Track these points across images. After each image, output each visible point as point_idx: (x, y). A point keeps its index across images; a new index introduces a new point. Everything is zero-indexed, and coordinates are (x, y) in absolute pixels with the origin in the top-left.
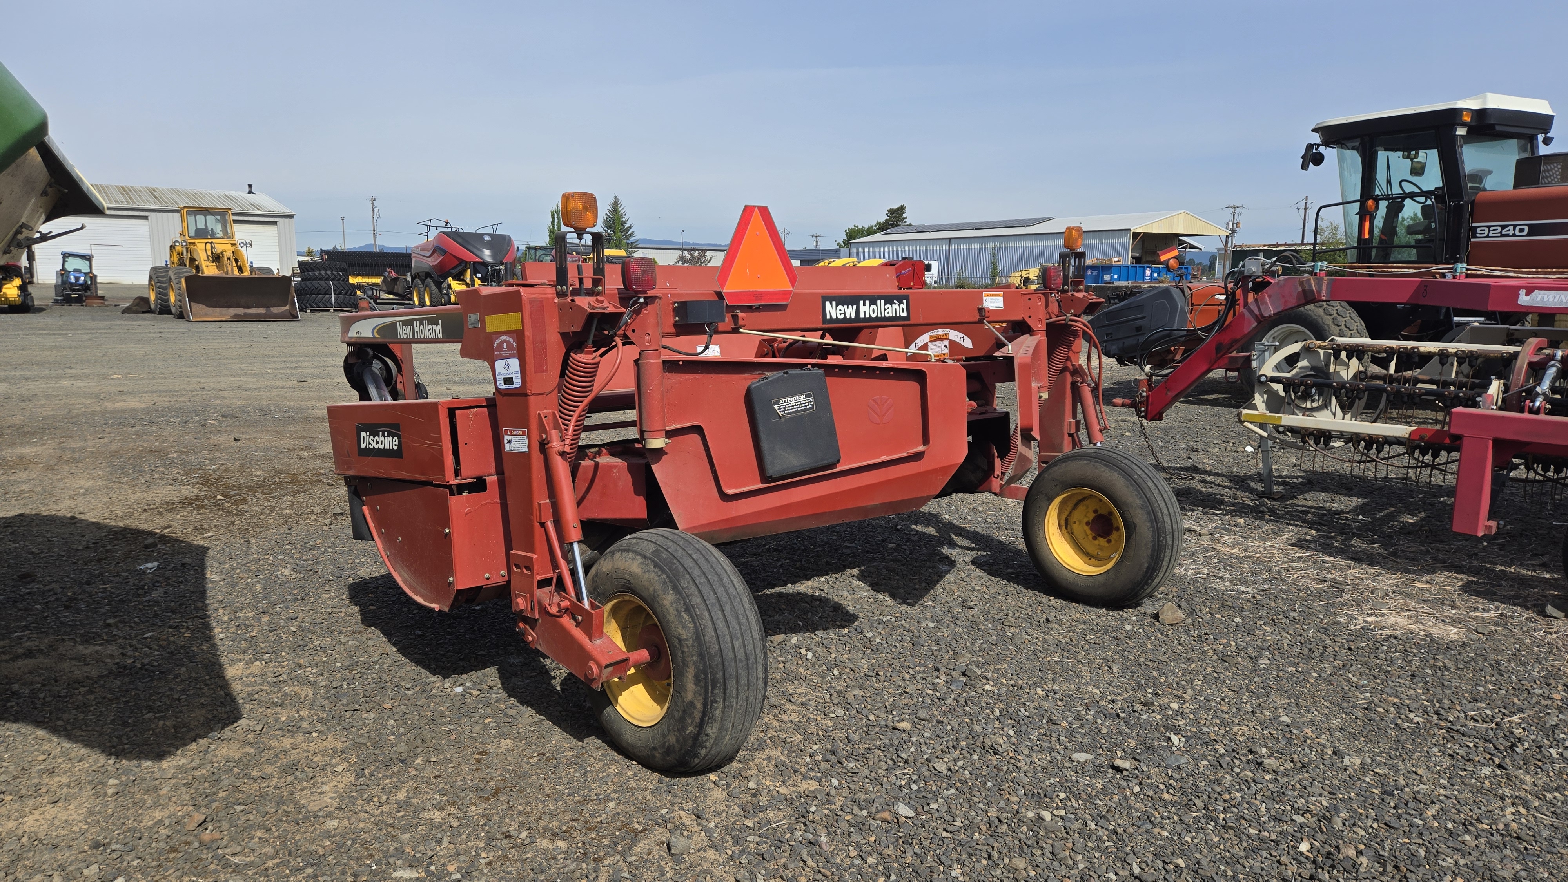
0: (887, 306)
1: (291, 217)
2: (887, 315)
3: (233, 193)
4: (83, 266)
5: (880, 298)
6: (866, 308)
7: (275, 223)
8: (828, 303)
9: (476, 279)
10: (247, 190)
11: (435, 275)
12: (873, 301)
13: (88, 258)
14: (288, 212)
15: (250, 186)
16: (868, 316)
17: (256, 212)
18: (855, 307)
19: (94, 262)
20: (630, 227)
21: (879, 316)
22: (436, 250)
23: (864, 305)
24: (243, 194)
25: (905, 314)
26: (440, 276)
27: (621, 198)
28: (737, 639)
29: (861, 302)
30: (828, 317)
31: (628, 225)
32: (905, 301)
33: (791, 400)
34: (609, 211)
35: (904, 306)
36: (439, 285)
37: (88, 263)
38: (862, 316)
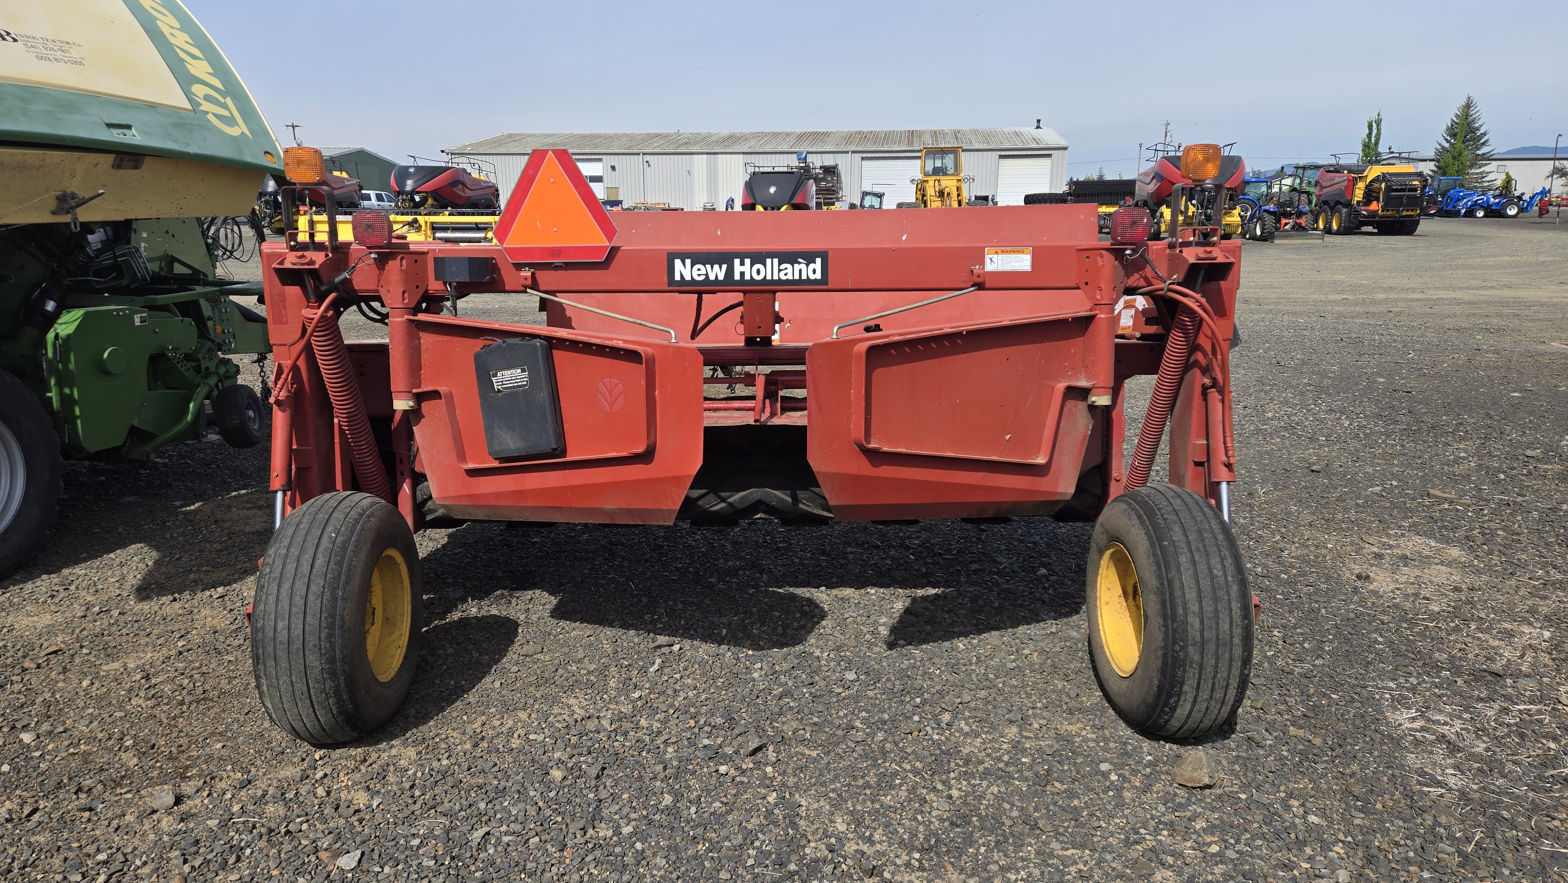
0: (783, 266)
1: (1065, 148)
2: (783, 277)
3: (1023, 130)
4: (876, 202)
5: (772, 255)
6: (746, 268)
7: (1050, 156)
8: (678, 262)
9: (1191, 207)
10: (1035, 125)
11: (1151, 203)
12: (758, 258)
13: (880, 196)
14: (1063, 143)
15: (1039, 121)
16: (747, 277)
17: (1035, 146)
18: (724, 267)
19: (885, 199)
20: (1484, 134)
21: (769, 277)
22: (1157, 176)
23: (742, 264)
24: (1031, 130)
25: (818, 276)
26: (1155, 204)
27: (1475, 98)
28: (283, 619)
29: (737, 262)
30: (677, 277)
31: (1482, 131)
32: (818, 260)
33: (507, 373)
34: (1457, 116)
35: (818, 264)
36: (1153, 213)
37: (879, 200)
38: (737, 277)
